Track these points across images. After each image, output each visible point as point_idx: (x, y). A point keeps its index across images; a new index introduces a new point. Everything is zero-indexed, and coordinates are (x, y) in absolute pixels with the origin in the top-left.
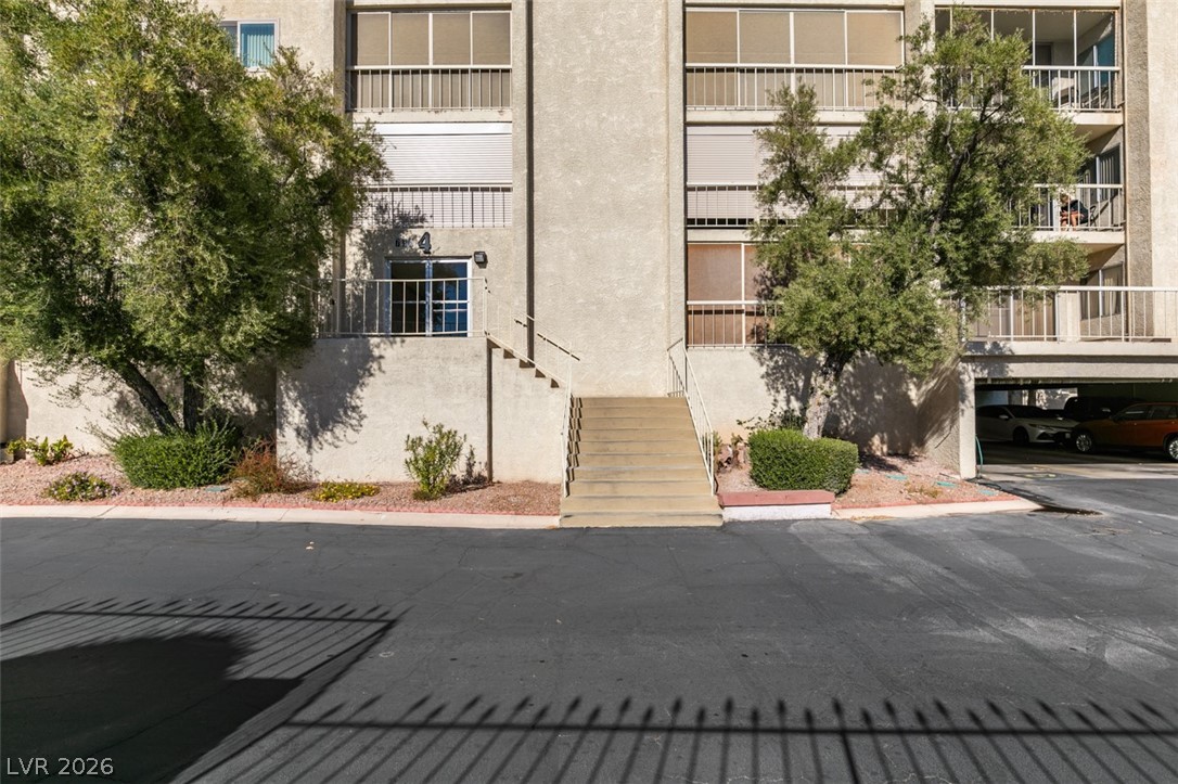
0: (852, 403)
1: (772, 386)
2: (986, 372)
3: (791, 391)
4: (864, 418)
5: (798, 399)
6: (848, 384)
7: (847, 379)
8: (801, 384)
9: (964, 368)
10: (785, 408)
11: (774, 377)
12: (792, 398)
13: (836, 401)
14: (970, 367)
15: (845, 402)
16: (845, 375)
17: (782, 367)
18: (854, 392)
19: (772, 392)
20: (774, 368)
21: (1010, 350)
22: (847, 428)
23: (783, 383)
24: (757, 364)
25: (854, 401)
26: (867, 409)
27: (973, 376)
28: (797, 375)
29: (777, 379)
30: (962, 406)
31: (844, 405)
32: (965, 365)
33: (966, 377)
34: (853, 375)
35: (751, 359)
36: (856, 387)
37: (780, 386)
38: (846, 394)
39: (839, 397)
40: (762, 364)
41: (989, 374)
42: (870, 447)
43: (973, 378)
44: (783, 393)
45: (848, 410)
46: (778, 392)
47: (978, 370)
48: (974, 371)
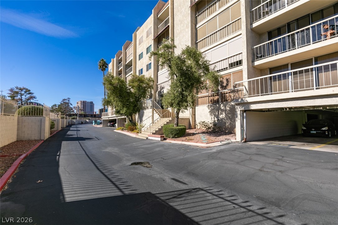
0: (229, 119)
1: (211, 115)
2: (243, 108)
3: (215, 115)
4: (232, 123)
5: (216, 118)
6: (228, 113)
7: (228, 112)
8: (217, 114)
9: (237, 107)
10: (214, 120)
11: (212, 112)
12: (215, 117)
13: (225, 118)
14: (238, 107)
15: (227, 118)
16: (227, 111)
17: (213, 109)
18: (229, 115)
19: (211, 116)
20: (211, 110)
21: (247, 101)
22: (228, 125)
23: (213, 114)
24: (208, 109)
25: (229, 118)
26: (233, 120)
27: (239, 109)
28: (216, 111)
29: (212, 113)
30: (236, 119)
31: (227, 119)
32: (237, 106)
33: (237, 110)
34: (229, 110)
35: (207, 108)
36: (230, 114)
37: (212, 114)
38: (228, 116)
39: (226, 117)
40: (209, 109)
41: (244, 109)
42: (234, 131)
43: (239, 110)
44: (213, 116)
45: (228, 120)
46: (212, 116)
47: (241, 108)
48: (240, 108)
